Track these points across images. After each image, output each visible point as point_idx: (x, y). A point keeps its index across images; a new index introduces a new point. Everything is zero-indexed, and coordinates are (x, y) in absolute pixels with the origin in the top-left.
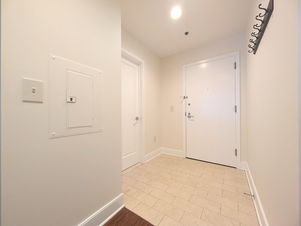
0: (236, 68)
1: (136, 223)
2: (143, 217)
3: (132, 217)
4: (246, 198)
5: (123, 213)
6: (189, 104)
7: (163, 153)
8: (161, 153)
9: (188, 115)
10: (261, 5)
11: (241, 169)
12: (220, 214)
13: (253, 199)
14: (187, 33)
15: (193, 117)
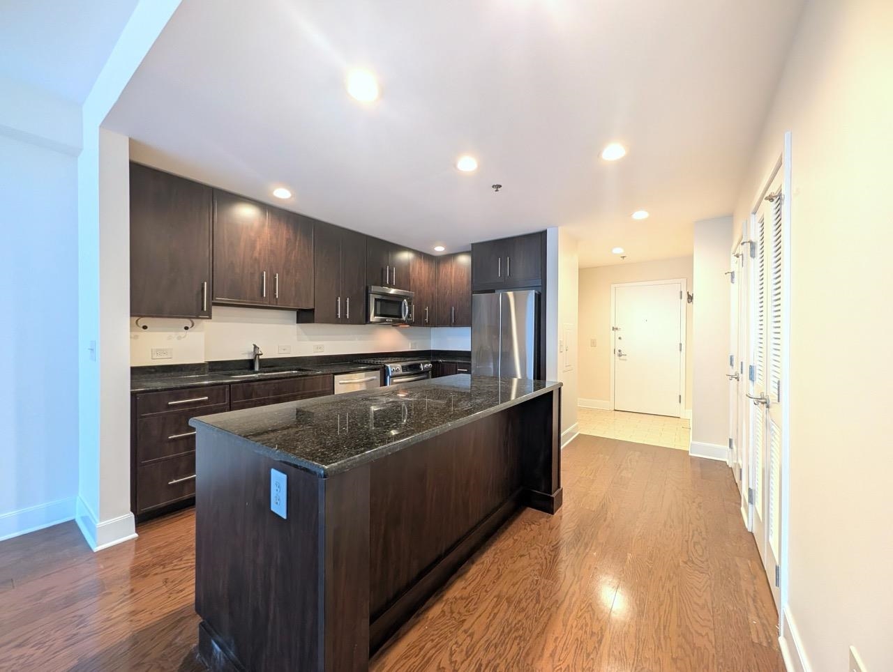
0: (682, 299)
6: (620, 338)
9: (618, 352)
15: (625, 355)
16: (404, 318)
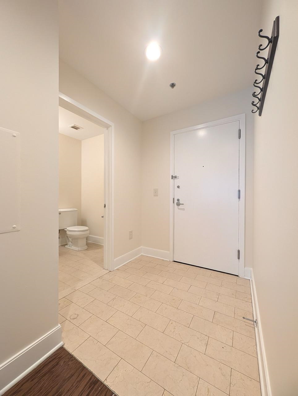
0: (240, 138)
1: (72, 375)
2: (86, 364)
3: (69, 364)
4: (246, 325)
5: (56, 357)
6: (178, 187)
7: (143, 254)
8: (141, 254)
9: (177, 201)
10: (261, 31)
11: (245, 278)
12: (205, 354)
13: (255, 325)
14: (173, 85)
15: (183, 204)
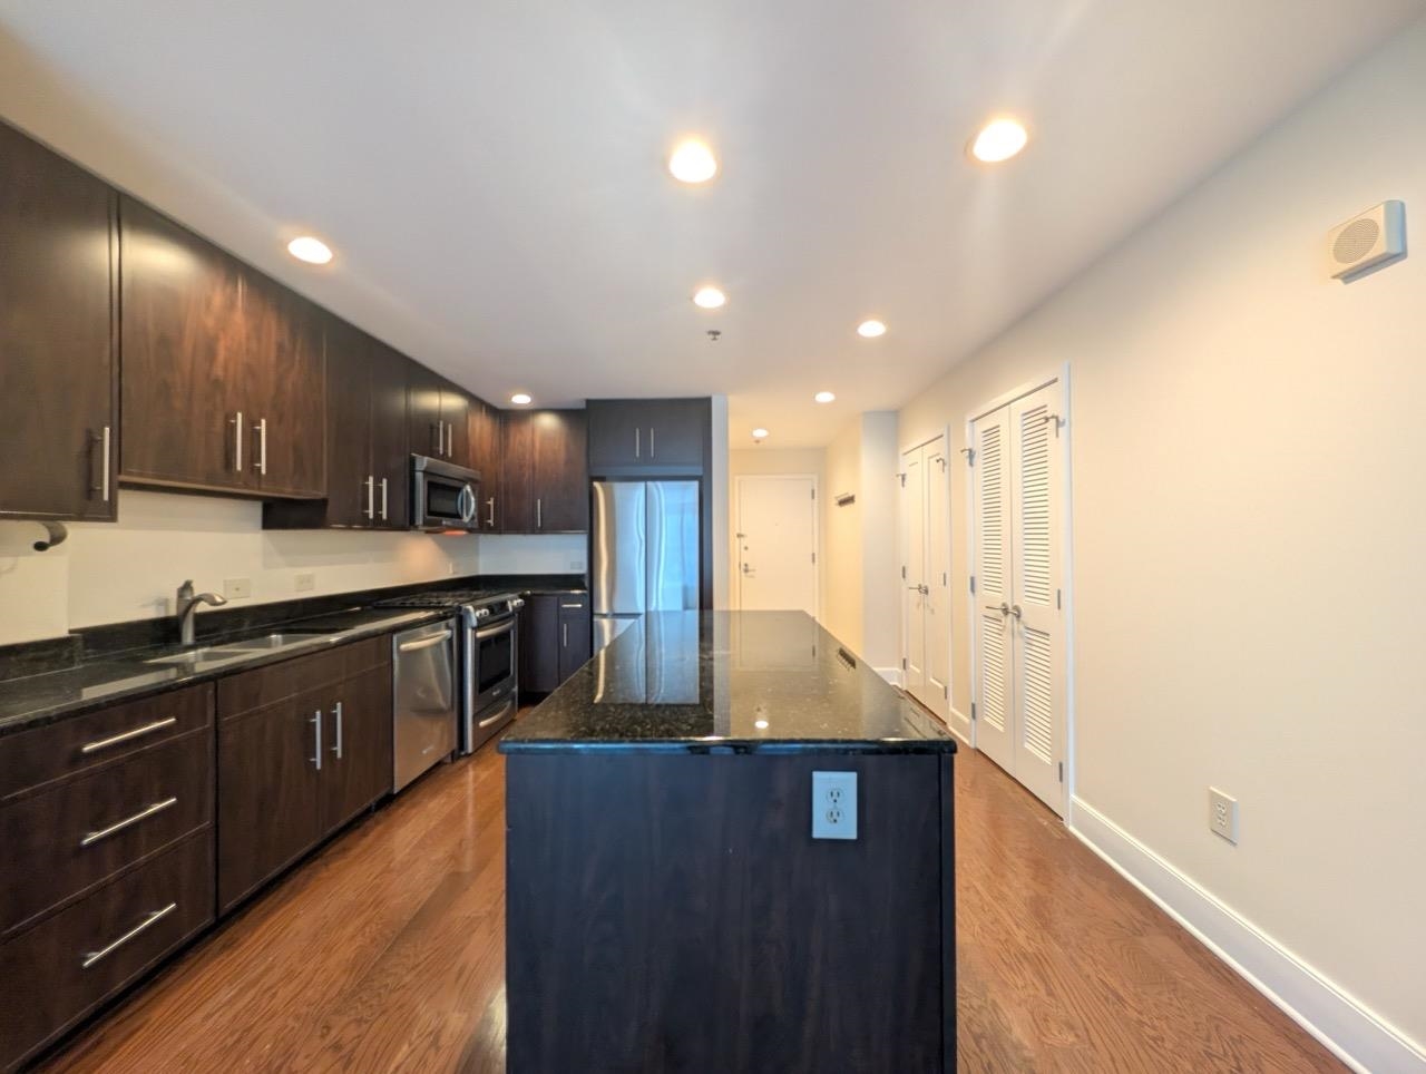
0: (814, 501)
6: (746, 548)
15: (753, 570)
16: (466, 519)
